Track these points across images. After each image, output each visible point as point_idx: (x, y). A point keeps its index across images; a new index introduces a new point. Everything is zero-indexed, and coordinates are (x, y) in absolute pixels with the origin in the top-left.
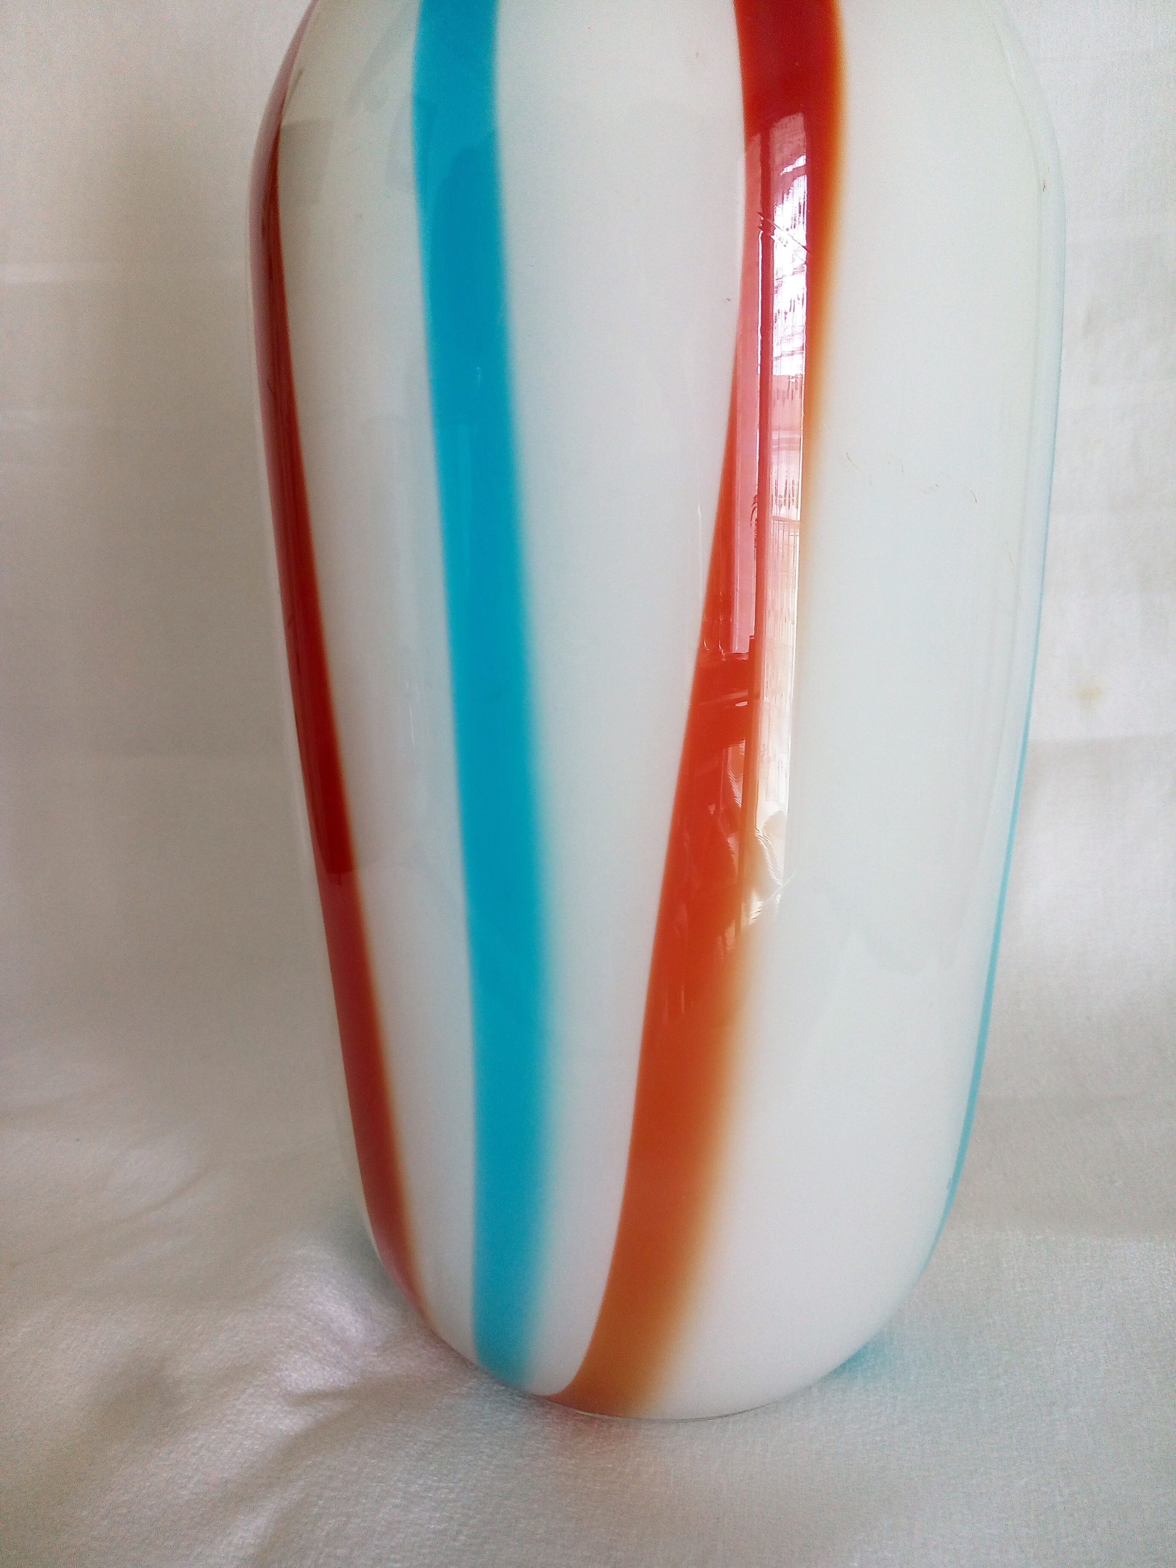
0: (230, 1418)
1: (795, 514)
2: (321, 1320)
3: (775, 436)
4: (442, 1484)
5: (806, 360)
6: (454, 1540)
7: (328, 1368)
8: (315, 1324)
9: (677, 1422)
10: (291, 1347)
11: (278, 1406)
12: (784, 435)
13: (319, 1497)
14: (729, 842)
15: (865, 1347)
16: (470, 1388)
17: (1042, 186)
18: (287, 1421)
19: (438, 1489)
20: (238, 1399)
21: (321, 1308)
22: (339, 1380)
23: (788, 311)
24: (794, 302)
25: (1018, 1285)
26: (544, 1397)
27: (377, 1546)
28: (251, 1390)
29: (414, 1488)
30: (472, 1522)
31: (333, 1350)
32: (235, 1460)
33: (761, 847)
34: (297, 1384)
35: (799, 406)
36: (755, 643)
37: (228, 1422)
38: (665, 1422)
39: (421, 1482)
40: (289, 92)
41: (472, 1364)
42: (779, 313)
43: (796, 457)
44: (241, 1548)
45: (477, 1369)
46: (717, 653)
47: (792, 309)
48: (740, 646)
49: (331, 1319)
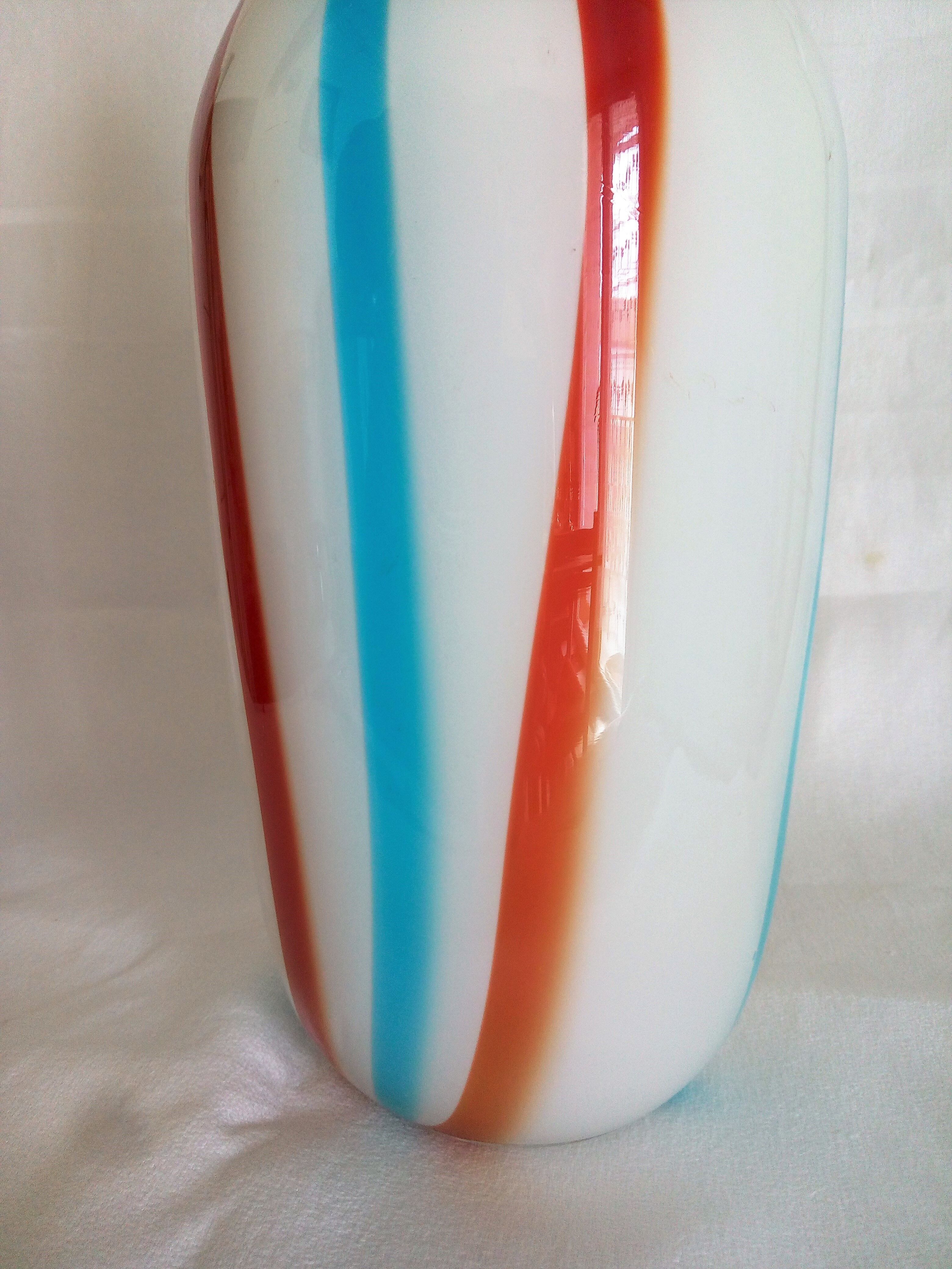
0: (177, 1145)
1: (630, 412)
2: (251, 1066)
3: (613, 351)
4: (347, 1198)
5: (639, 288)
6: (357, 1242)
7: (256, 1105)
8: (246, 1069)
9: (536, 1146)
10: (227, 1088)
11: (216, 1136)
12: (621, 351)
13: (249, 1208)
14: (578, 676)
15: (687, 1086)
16: (371, 1120)
17: (828, 155)
18: (223, 1147)
19: (344, 1201)
20: (184, 1130)
21: (251, 1056)
22: (265, 1114)
23: (624, 247)
24: (629, 241)
25: (810, 1036)
26: (430, 1127)
27: (295, 1248)
28: (194, 1123)
29: (325, 1201)
30: (372, 1227)
31: (261, 1089)
32: (181, 1178)
33: (604, 681)
34: (231, 1117)
35: (634, 322)
36: (598, 517)
37: (176, 1148)
38: (525, 1147)
39: (330, 1196)
40: (221, 77)
41: (372, 1101)
42: (617, 249)
43: (631, 363)
44: (186, 1250)
45: (376, 1105)
46: (566, 527)
47: (627, 246)
48: (586, 523)
49: (259, 1064)
